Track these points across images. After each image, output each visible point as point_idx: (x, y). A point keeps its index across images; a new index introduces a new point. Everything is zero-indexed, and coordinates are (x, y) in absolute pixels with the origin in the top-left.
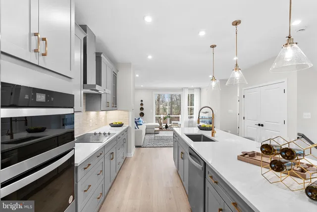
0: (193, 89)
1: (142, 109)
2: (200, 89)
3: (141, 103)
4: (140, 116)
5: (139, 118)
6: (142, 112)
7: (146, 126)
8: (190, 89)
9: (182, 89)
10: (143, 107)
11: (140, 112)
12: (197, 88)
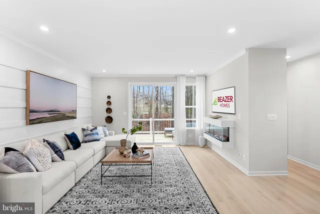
0: (193, 78)
1: (109, 110)
2: (206, 77)
3: (107, 100)
4: (107, 121)
6: (110, 115)
7: (106, 142)
8: (189, 77)
9: (176, 78)
10: (111, 107)
11: (106, 115)
12: (199, 76)
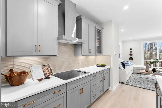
1: (131, 55)
4: (130, 59)
5: (128, 61)
11: (129, 57)
